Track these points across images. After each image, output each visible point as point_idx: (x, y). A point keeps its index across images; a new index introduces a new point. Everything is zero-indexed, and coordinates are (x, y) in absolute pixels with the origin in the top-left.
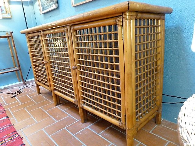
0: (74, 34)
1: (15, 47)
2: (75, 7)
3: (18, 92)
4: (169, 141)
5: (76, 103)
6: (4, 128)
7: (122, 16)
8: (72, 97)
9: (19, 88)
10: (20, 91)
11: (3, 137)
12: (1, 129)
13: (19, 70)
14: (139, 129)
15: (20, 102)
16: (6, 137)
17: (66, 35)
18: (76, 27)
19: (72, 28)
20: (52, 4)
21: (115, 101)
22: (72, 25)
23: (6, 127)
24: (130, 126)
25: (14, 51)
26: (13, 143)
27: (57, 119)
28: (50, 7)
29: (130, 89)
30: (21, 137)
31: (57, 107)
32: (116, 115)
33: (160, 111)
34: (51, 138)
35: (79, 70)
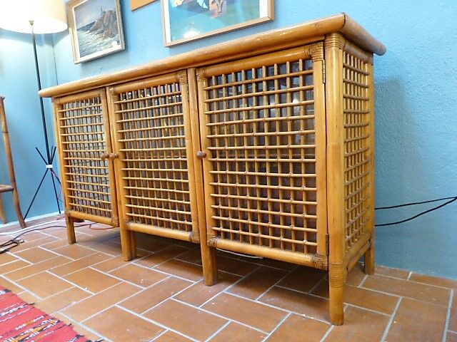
0: (202, 85)
1: (7, 132)
2: (170, 47)
3: (13, 241)
4: (401, 298)
5: (196, 239)
6: (11, 311)
7: (323, 41)
8: (183, 228)
9: (12, 235)
10: (18, 239)
11: (17, 329)
12: (3, 314)
13: (12, 190)
14: (349, 269)
15: (26, 261)
16: (25, 328)
17: (183, 87)
18: (210, 71)
19: (200, 73)
20: (110, 42)
21: (302, 209)
22: (198, 68)
23: (15, 309)
24: (337, 257)
25: (5, 143)
26: (52, 337)
27: (145, 284)
28: (102, 48)
29: (337, 177)
30: (68, 324)
31: (132, 262)
32: (305, 241)
33: (374, 242)
34: (145, 318)
35: (210, 159)
